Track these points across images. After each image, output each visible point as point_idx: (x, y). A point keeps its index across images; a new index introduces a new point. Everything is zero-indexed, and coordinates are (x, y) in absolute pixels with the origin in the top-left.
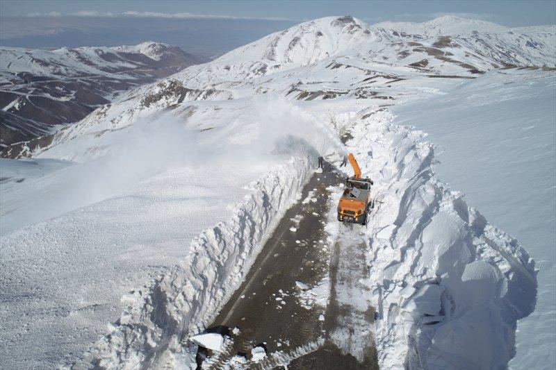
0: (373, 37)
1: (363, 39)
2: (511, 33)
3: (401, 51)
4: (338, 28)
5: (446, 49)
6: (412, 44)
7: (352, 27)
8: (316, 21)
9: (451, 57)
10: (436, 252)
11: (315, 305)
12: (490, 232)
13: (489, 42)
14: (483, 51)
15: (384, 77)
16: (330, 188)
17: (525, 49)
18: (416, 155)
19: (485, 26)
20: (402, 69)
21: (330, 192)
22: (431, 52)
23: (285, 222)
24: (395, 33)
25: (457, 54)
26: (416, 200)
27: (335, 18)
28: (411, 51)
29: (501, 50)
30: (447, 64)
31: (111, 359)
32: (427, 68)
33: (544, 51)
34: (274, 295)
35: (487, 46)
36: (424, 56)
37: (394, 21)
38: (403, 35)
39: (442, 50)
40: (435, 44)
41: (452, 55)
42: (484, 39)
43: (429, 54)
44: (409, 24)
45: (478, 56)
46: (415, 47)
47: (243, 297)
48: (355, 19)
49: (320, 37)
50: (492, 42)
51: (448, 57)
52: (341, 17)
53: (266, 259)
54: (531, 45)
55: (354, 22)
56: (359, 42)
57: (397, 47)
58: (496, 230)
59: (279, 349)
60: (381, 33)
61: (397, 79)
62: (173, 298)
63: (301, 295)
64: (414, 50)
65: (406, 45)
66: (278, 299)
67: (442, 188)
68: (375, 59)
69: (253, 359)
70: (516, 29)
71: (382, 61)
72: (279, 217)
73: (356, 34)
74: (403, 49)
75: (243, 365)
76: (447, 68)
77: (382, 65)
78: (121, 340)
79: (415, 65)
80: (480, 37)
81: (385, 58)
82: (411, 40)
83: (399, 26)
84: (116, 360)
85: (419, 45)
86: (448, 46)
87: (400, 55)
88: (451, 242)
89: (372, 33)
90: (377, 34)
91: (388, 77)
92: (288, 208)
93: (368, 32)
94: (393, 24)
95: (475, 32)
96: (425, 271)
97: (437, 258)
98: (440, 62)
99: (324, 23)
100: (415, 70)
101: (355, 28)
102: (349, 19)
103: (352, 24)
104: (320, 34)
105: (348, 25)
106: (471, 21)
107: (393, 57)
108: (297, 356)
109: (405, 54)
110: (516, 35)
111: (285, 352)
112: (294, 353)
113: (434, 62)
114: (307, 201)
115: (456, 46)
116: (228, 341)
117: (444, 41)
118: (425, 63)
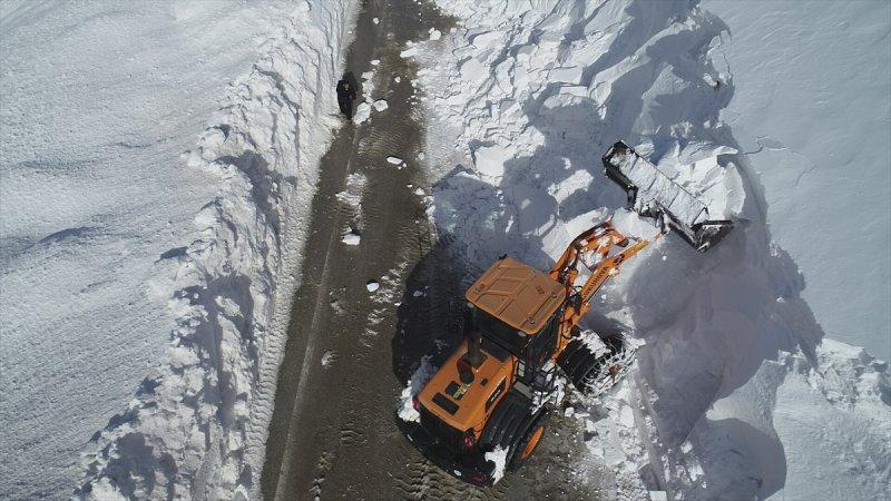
16: (412, 51)
21: (415, 67)
23: (325, 212)
53: (303, 379)
72: (306, 192)
92: (323, 149)
114: (363, 114)
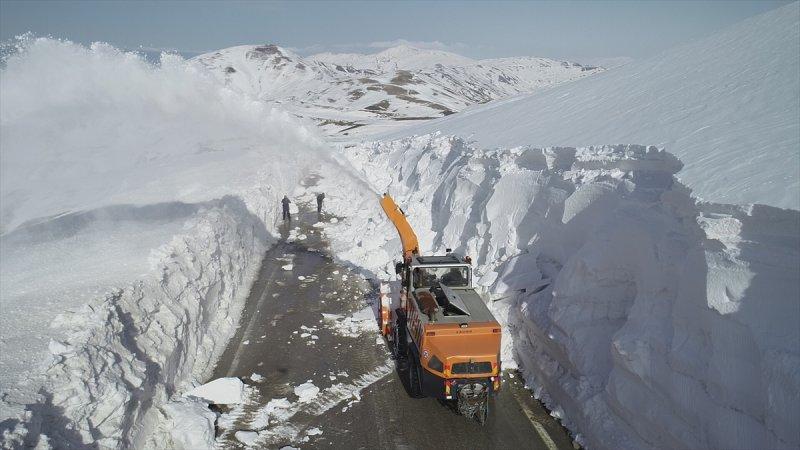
0: (310, 74)
1: (296, 76)
2: (480, 66)
3: (351, 90)
4: (256, 62)
5: (408, 87)
6: (365, 81)
7: (278, 60)
8: (222, 52)
9: (416, 96)
10: (511, 224)
11: (363, 332)
12: (584, 154)
13: (457, 77)
14: (452, 88)
15: (336, 123)
16: (319, 225)
17: (500, 85)
18: (433, 157)
19: (451, 59)
20: (356, 113)
21: (321, 228)
22: (390, 90)
24: (339, 68)
25: (424, 91)
26: (459, 187)
27: (252, 48)
28: (365, 90)
29: (472, 87)
30: (412, 104)
31: (74, 393)
32: (388, 112)
33: (520, 87)
34: (296, 332)
35: (456, 83)
36: (382, 96)
37: (336, 52)
38: (351, 70)
39: (404, 87)
40: (393, 80)
41: (417, 93)
42: (451, 74)
43: (389, 94)
44: (355, 57)
45: (448, 93)
46: (370, 85)
47: (246, 343)
48: (280, 49)
49: (232, 75)
50: (461, 78)
51: (413, 96)
52: (260, 46)
53: (261, 301)
54: (504, 81)
55: (279, 53)
56: (291, 81)
57: (346, 85)
58: (591, 149)
59: (335, 382)
60: (320, 68)
61: (354, 125)
62: (144, 326)
63: (337, 326)
64: (368, 89)
65: (357, 82)
66: (303, 336)
67: (495, 155)
68: (319, 102)
69: (301, 400)
70: (485, 61)
71: (328, 104)
73: (285, 70)
74: (354, 88)
75: (288, 409)
76: (414, 109)
77: (330, 110)
78: (84, 362)
79: (373, 108)
80: (446, 72)
81: (332, 101)
82: (362, 76)
83: (343, 59)
84: (84, 393)
85: (374, 81)
86: (410, 82)
87: (351, 96)
88: (529, 201)
89: (308, 68)
90: (314, 69)
91: (341, 124)
93: (301, 67)
94: (335, 56)
95: (439, 66)
96: (502, 252)
97: (514, 229)
98: (405, 103)
99: (236, 55)
100: (375, 115)
101: (283, 62)
102: (272, 49)
103: (276, 55)
104: (231, 70)
105: (273, 57)
106: (432, 53)
107: (343, 99)
108: (366, 385)
109: (357, 94)
110: (486, 69)
111: (347, 383)
112: (360, 382)
113: (397, 104)
115: (419, 82)
116: (250, 390)
117: (404, 77)
118: (385, 104)
